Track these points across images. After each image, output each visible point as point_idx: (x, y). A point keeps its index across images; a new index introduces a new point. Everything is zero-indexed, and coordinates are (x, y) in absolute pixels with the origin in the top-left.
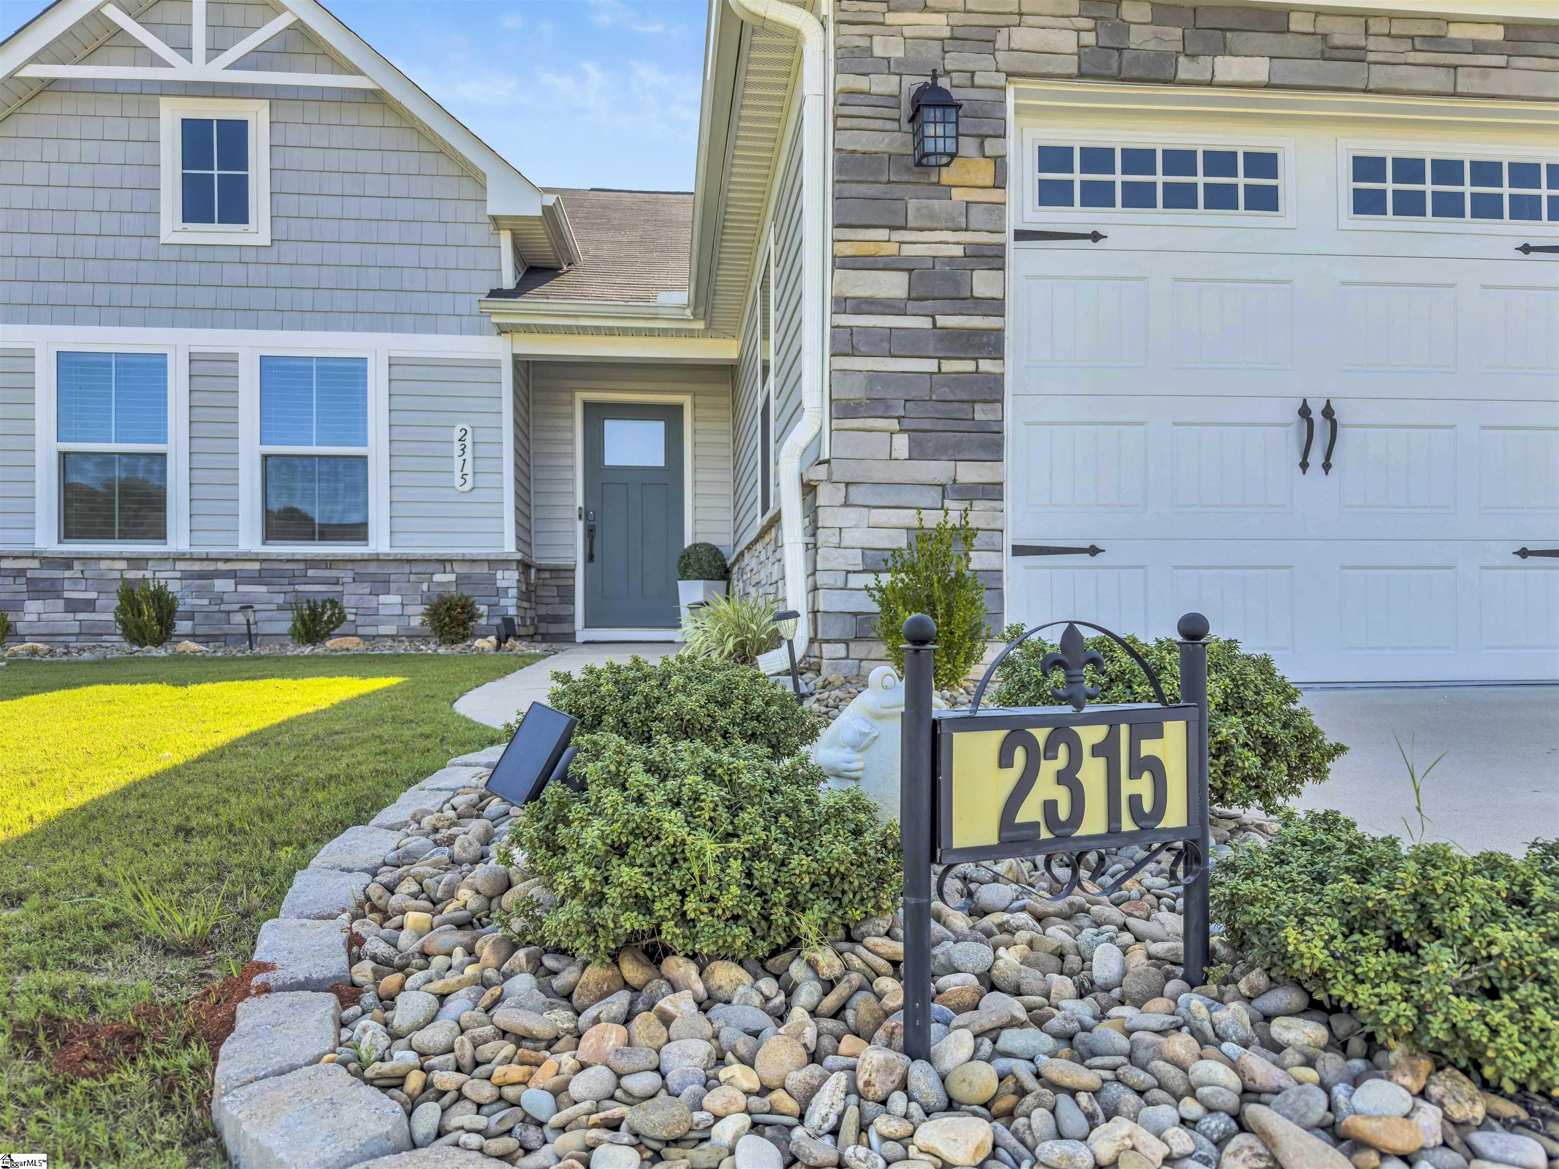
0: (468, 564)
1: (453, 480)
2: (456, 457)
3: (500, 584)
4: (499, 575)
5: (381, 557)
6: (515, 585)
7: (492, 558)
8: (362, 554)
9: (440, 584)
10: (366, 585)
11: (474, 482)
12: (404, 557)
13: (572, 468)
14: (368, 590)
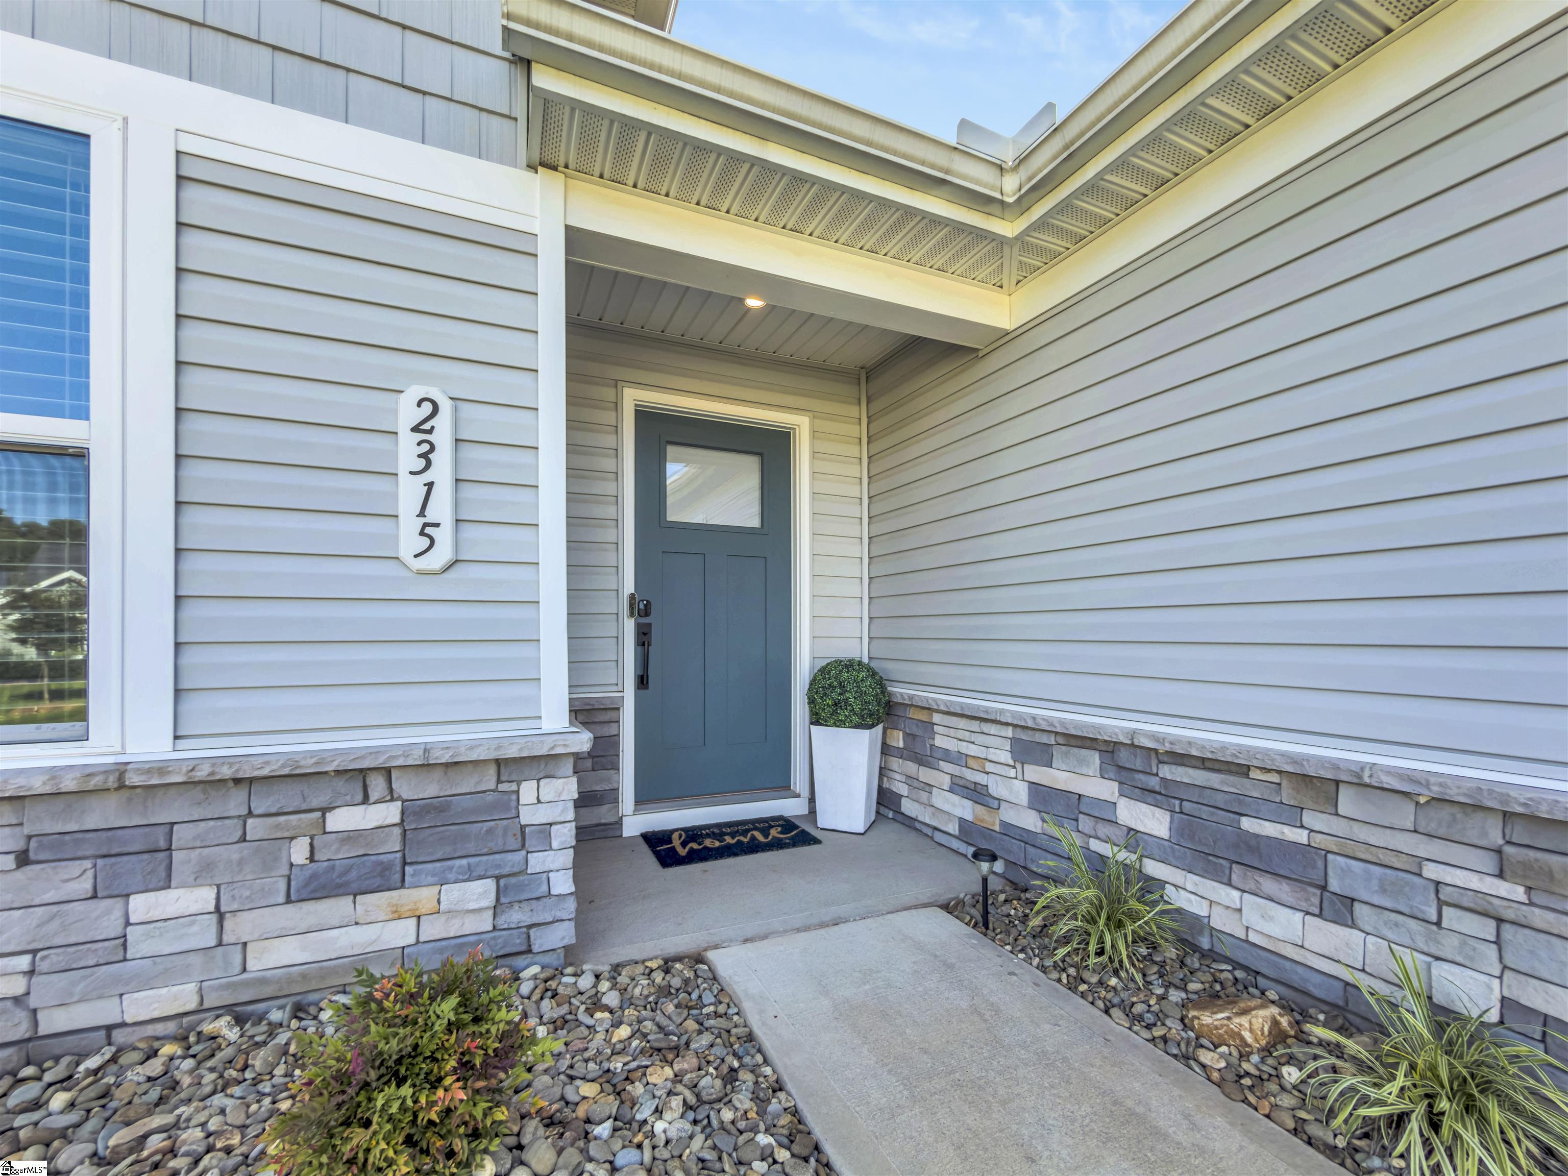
0: (438, 773)
1: (395, 539)
2: (404, 477)
3: (527, 816)
4: (528, 792)
5: (133, 779)
6: (571, 815)
7: (512, 752)
8: (54, 773)
9: (350, 837)
10: (75, 868)
11: (457, 545)
12: (226, 772)
13: (617, 522)
14: (86, 885)
